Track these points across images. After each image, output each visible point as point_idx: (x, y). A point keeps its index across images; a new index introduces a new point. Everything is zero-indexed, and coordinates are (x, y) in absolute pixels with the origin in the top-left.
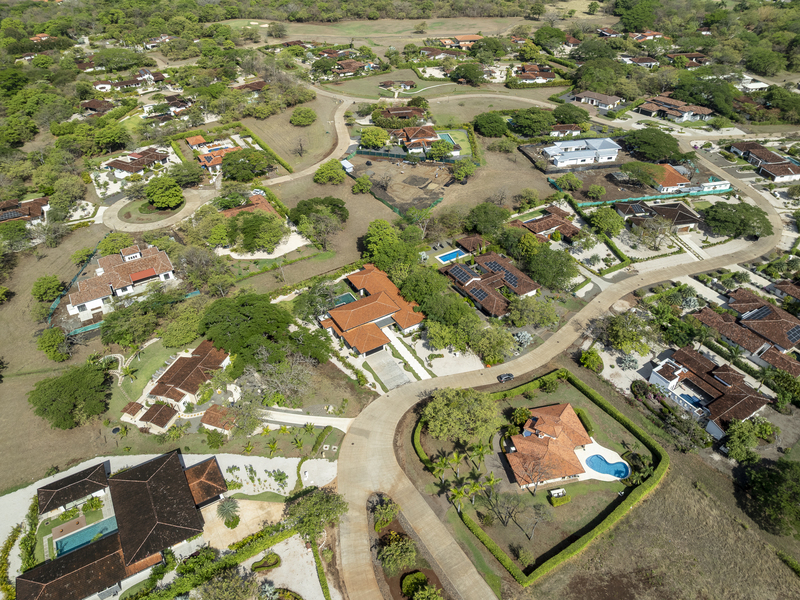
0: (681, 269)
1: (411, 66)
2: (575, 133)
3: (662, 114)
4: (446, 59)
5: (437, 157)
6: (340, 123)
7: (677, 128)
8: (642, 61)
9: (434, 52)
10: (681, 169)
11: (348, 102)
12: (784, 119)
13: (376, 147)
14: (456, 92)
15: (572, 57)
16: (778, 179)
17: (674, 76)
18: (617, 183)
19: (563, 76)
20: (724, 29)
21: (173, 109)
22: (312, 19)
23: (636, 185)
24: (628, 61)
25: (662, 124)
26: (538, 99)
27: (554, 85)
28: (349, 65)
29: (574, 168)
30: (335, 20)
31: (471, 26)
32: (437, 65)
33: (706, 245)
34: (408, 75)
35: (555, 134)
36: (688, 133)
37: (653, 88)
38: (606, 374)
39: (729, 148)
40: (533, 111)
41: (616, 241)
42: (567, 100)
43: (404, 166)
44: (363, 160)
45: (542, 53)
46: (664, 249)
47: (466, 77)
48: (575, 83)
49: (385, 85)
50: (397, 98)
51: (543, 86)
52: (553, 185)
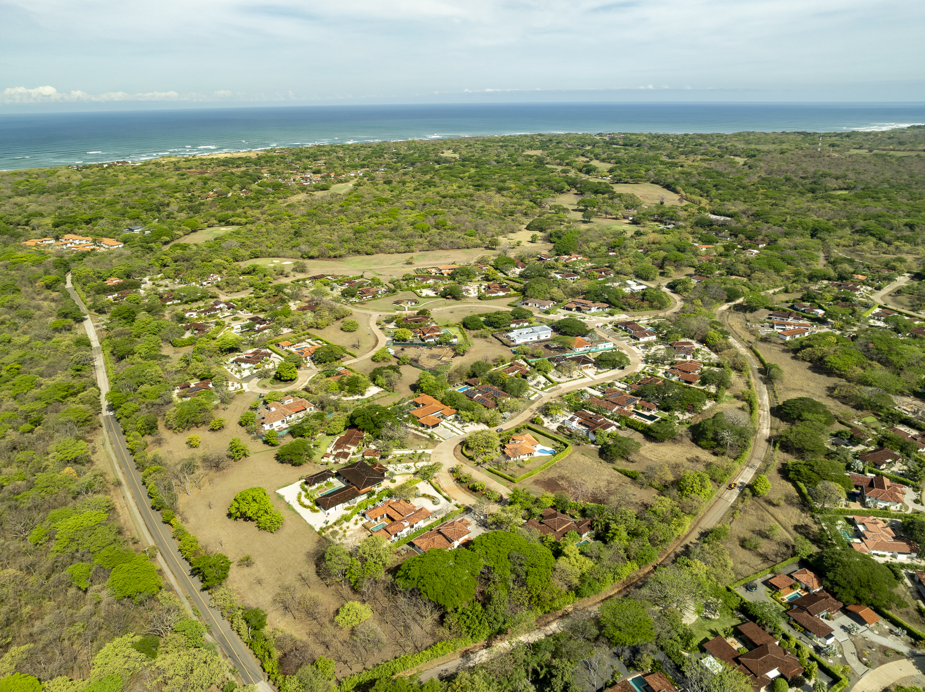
0: (583, 384)
1: (411, 289)
2: (526, 324)
3: (579, 309)
4: (436, 283)
5: (444, 342)
6: (376, 329)
7: (587, 317)
8: (568, 276)
9: (425, 279)
10: (586, 338)
11: (375, 316)
12: (652, 307)
13: (404, 340)
14: (446, 305)
15: (521, 276)
16: (641, 340)
17: (585, 285)
18: (551, 349)
19: (515, 290)
20: (623, 251)
21: (258, 326)
22: (322, 256)
23: (562, 349)
24: (558, 277)
25: (578, 316)
26: (500, 305)
27: (510, 296)
28: (368, 291)
29: (526, 344)
30: (340, 256)
31: (447, 257)
32: (429, 287)
33: (597, 373)
34: (411, 295)
35: (513, 326)
36: (594, 319)
37: (574, 293)
38: (545, 425)
39: (617, 326)
40: (498, 313)
41: (549, 375)
42: (519, 305)
43: (425, 349)
44: (399, 348)
45: (500, 275)
46: (575, 376)
47: (451, 294)
48: (524, 294)
49: (397, 303)
50: (408, 310)
51: (503, 297)
52: (514, 353)
